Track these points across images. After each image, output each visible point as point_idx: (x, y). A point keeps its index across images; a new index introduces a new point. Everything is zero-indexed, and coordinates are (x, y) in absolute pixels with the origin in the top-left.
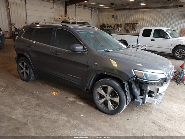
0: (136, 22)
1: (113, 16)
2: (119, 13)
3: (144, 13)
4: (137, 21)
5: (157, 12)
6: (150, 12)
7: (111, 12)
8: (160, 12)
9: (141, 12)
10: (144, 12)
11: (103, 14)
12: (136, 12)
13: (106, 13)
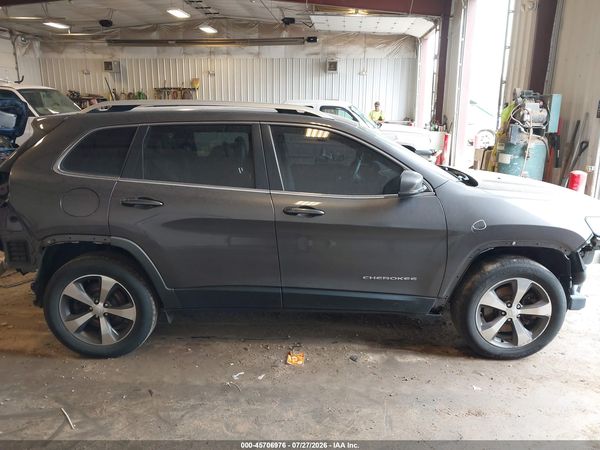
0: (192, 83)
1: (108, 66)
2: (125, 56)
3: (213, 57)
4: (195, 81)
5: (251, 53)
6: (228, 53)
7: (93, 50)
8: (259, 54)
9: (202, 52)
10: (211, 53)
11: (63, 56)
12: (184, 53)
13: (73, 54)
